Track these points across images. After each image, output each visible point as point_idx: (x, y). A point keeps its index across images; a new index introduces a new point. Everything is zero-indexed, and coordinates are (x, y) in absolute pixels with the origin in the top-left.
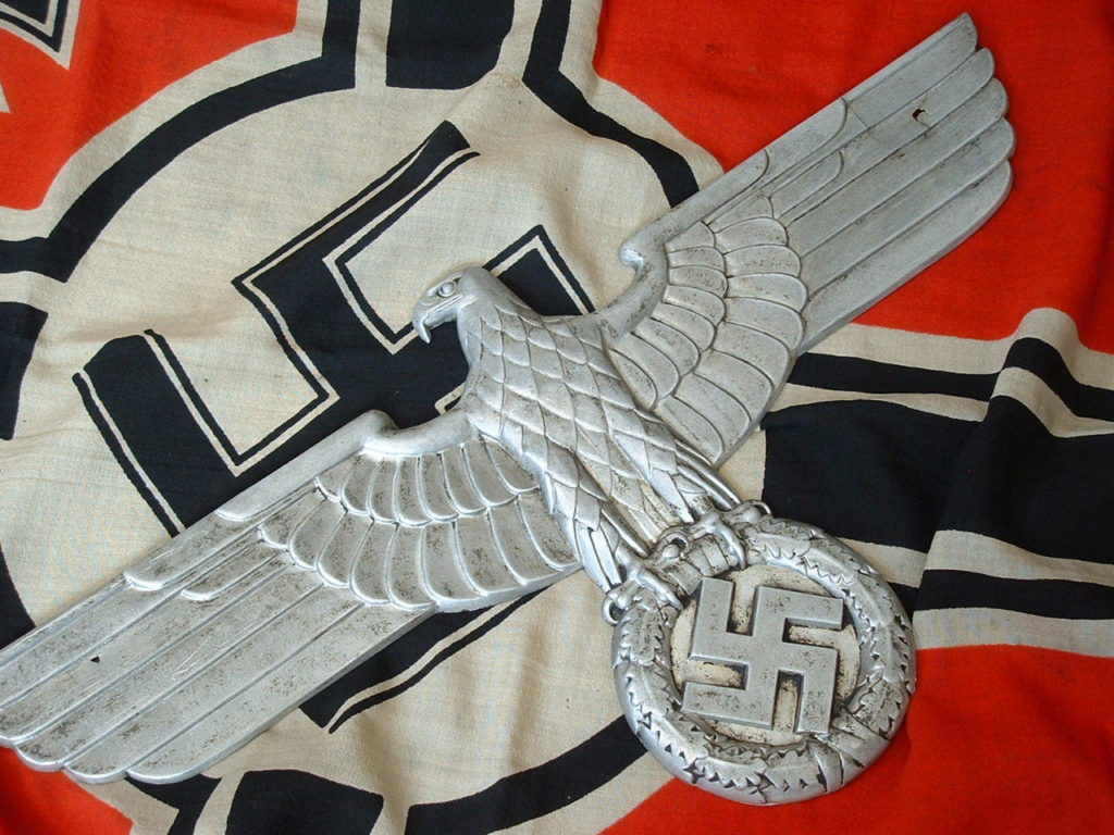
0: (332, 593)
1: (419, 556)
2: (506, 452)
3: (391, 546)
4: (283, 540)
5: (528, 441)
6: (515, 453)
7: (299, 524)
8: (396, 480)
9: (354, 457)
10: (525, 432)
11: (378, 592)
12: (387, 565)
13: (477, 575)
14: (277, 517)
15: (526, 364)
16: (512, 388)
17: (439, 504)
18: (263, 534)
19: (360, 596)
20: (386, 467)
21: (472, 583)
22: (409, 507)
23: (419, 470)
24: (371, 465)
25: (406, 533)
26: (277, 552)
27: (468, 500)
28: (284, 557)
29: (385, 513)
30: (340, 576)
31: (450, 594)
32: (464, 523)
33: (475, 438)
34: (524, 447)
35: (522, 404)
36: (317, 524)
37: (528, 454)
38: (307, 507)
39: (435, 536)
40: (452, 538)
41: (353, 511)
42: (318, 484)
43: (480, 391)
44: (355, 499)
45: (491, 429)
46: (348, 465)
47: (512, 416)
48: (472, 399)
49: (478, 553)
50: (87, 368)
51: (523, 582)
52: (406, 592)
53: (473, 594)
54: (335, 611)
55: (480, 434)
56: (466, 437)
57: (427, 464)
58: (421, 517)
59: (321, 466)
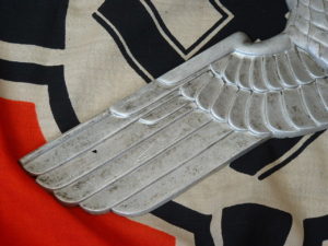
0: (218, 125)
1: (264, 107)
2: (310, 57)
3: (249, 102)
4: (192, 96)
5: (323, 51)
6: (314, 57)
7: (201, 88)
8: (251, 68)
9: (229, 55)
10: (321, 46)
11: (242, 125)
12: (246, 112)
13: (295, 120)
14: (189, 84)
15: (322, 11)
16: (315, 23)
17: (274, 81)
18: (182, 92)
19: (232, 126)
20: (246, 61)
21: (292, 124)
22: (258, 82)
23: (263, 64)
24: (238, 60)
25: (257, 96)
26: (189, 102)
27: (289, 80)
28: (193, 105)
29: (245, 85)
30: (222, 116)
31: (280, 128)
32: (287, 92)
33: (293, 49)
34: (320, 55)
35: (319, 32)
36: (210, 89)
37: (322, 59)
38: (205, 80)
39: (272, 98)
40: (281, 99)
41: (228, 82)
42: (211, 68)
43: (297, 24)
44: (230, 76)
45: (302, 44)
46: (226, 59)
47: (314, 38)
48: (293, 29)
49: (295, 108)
50: (99, 10)
51: (319, 124)
52: (257, 126)
53: (292, 129)
54: (219, 134)
55: (296, 46)
56: (288, 48)
57: (268, 61)
58: (265, 88)
59: (212, 59)
